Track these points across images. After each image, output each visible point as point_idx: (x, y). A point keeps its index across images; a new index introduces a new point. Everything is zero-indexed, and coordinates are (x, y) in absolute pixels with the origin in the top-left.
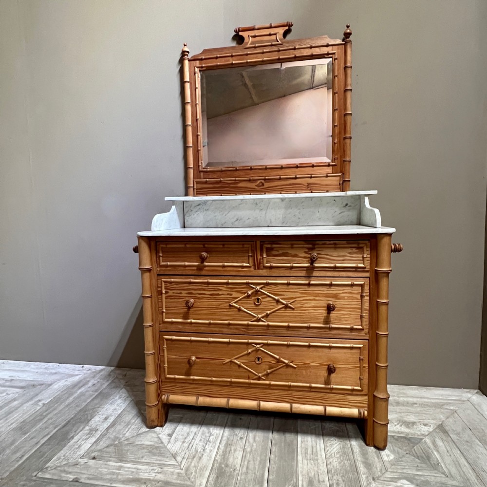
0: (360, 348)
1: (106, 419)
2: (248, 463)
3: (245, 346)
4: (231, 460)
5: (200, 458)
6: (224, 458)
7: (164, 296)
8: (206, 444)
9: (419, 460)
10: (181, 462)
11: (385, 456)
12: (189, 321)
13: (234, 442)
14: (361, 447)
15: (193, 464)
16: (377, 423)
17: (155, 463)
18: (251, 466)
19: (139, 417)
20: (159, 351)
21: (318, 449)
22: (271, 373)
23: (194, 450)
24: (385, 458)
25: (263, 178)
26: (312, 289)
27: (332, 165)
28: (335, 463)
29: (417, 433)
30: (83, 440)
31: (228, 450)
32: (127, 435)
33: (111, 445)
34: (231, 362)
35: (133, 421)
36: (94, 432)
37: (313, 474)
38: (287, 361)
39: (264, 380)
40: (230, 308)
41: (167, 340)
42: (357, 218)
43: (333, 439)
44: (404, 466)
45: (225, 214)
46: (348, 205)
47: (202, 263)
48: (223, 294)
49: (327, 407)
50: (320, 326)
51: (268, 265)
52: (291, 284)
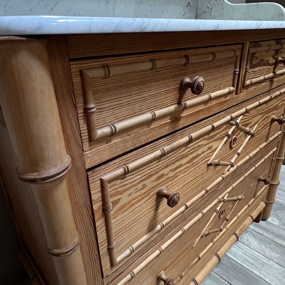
11: (273, 222)
12: (158, 227)
21: (250, 252)
24: (276, 224)
28: (272, 254)
34: (201, 237)
40: (208, 169)
46: (190, 5)
47: (179, 103)
48: (203, 152)
49: (251, 215)
50: (265, 144)
51: (248, 82)
52: (260, 105)
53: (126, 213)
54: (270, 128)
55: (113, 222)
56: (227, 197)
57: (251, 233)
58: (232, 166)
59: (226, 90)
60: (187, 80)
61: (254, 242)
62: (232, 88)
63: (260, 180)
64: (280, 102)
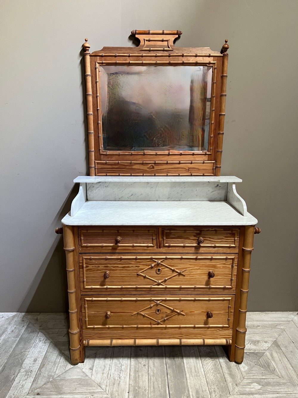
0: (229, 300)
1: (35, 361)
2: (153, 384)
3: (149, 302)
4: (141, 383)
5: (119, 384)
6: (136, 382)
7: (85, 269)
8: (120, 373)
9: (263, 368)
10: (106, 389)
11: (242, 368)
12: (105, 287)
13: (139, 369)
14: (226, 363)
15: (115, 389)
16: (238, 347)
17: (87, 392)
18: (156, 386)
19: (61, 356)
20: (81, 308)
21: (199, 368)
22: (167, 319)
23: (112, 379)
24: (242, 369)
25: (153, 162)
26: (198, 261)
27: (208, 154)
28: (211, 377)
29: (261, 348)
30: (23, 381)
31: (137, 376)
32: (57, 372)
33: (48, 382)
34: (138, 313)
35: (59, 360)
36: (30, 373)
37: (198, 387)
38: (179, 311)
39: (162, 324)
40: (138, 277)
41: (87, 301)
42: (225, 196)
43: (207, 359)
44: (254, 374)
45: (122, 191)
46: (219, 186)
47: (116, 244)
48: (133, 267)
50: (203, 287)
51: (167, 245)
52: (183, 259)
54: (210, 278)
55: (86, 272)
57: (216, 362)
59: (147, 245)
61: (210, 366)
64: (220, 264)
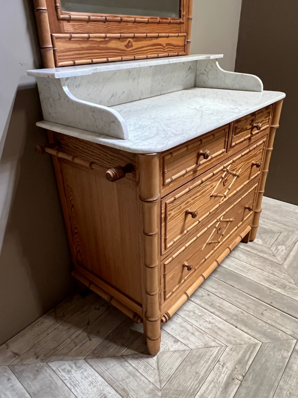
0: (256, 186)
2: (238, 302)
4: (231, 311)
5: (220, 329)
6: (226, 314)
7: (167, 220)
11: (258, 242)
12: (185, 231)
14: (246, 246)
15: (224, 336)
17: (210, 365)
18: (242, 302)
19: (126, 361)
20: (160, 281)
21: (240, 263)
25: (132, 35)
28: (255, 263)
31: (218, 308)
32: (152, 380)
37: (262, 277)
39: (220, 242)
41: (167, 264)
42: (194, 81)
44: (268, 240)
46: (191, 68)
47: (197, 163)
48: (208, 189)
49: (240, 235)
50: (248, 181)
51: (233, 144)
52: (242, 156)
53: (172, 221)
54: (251, 170)
55: (168, 224)
56: (222, 219)
57: (241, 251)
58: (225, 197)
59: (220, 152)
60: (201, 152)
61: (243, 257)
62: (224, 150)
63: (245, 208)
64: (258, 151)
